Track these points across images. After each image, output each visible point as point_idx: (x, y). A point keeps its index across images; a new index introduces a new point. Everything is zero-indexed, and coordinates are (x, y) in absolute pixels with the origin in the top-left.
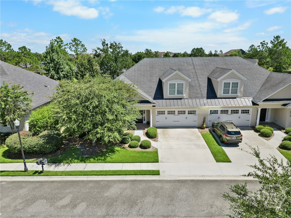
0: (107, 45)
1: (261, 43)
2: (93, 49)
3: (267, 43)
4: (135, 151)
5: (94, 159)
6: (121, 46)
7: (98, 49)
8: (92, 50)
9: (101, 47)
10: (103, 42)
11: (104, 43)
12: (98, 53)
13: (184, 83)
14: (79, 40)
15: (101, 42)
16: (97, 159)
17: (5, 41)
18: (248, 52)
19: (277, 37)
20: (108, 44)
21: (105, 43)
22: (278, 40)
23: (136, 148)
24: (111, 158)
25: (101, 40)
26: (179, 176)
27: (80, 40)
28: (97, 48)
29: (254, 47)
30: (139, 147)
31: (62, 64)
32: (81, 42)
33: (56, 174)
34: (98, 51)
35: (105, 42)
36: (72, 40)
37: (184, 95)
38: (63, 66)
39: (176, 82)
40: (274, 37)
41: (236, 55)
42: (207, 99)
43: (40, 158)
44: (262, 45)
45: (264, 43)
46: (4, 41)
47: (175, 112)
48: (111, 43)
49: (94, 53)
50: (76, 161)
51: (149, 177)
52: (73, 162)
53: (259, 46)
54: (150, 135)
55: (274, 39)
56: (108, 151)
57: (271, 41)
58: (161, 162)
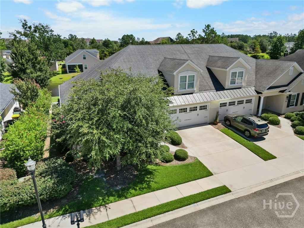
0: (30, 27)
1: (192, 31)
2: (11, 32)
3: (196, 31)
4: (176, 166)
5: (136, 190)
6: (51, 30)
7: (18, 32)
8: (9, 35)
9: (22, 31)
10: (23, 24)
11: (25, 25)
12: (18, 38)
13: (195, 75)
15: (21, 24)
16: (138, 188)
18: (175, 40)
19: (208, 26)
20: (32, 27)
21: (27, 25)
22: (208, 29)
23: (172, 161)
24: (155, 182)
25: (21, 21)
26: (251, 187)
28: (15, 31)
29: (180, 35)
30: (175, 160)
34: (18, 35)
35: (27, 23)
37: (195, 89)
39: (187, 74)
40: (206, 26)
41: (166, 43)
42: (216, 91)
43: (50, 209)
44: (193, 34)
45: (194, 32)
47: (187, 110)
48: (35, 25)
49: (13, 37)
50: (111, 198)
51: (223, 197)
52: (110, 202)
53: (190, 34)
54: (175, 142)
55: (205, 28)
56: (143, 173)
57: (203, 30)
58: (215, 174)
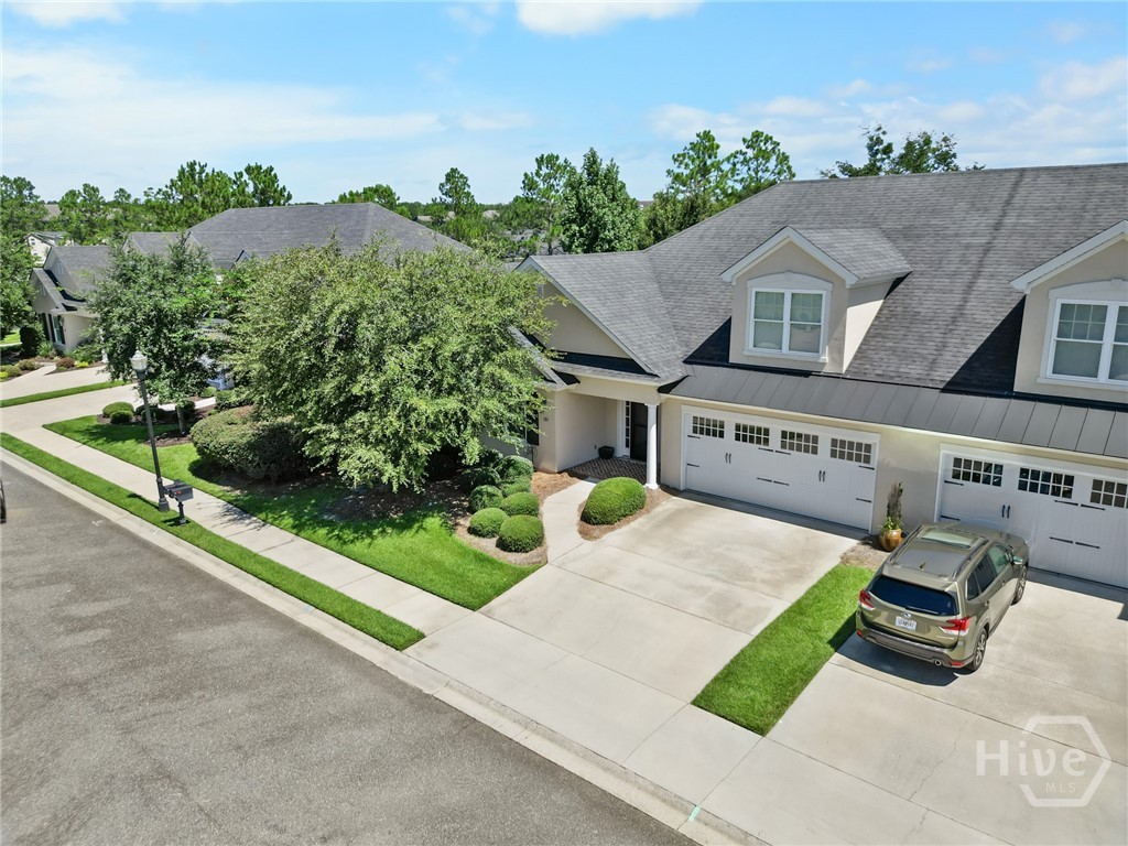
13: (823, 293)
14: (771, 138)
17: (566, 161)
26: (452, 683)
27: (774, 139)
30: (494, 539)
31: (613, 222)
32: (778, 144)
33: (217, 547)
36: (744, 140)
37: (825, 358)
38: (612, 232)
39: (788, 288)
46: (561, 161)
47: (770, 437)
58: (487, 612)
